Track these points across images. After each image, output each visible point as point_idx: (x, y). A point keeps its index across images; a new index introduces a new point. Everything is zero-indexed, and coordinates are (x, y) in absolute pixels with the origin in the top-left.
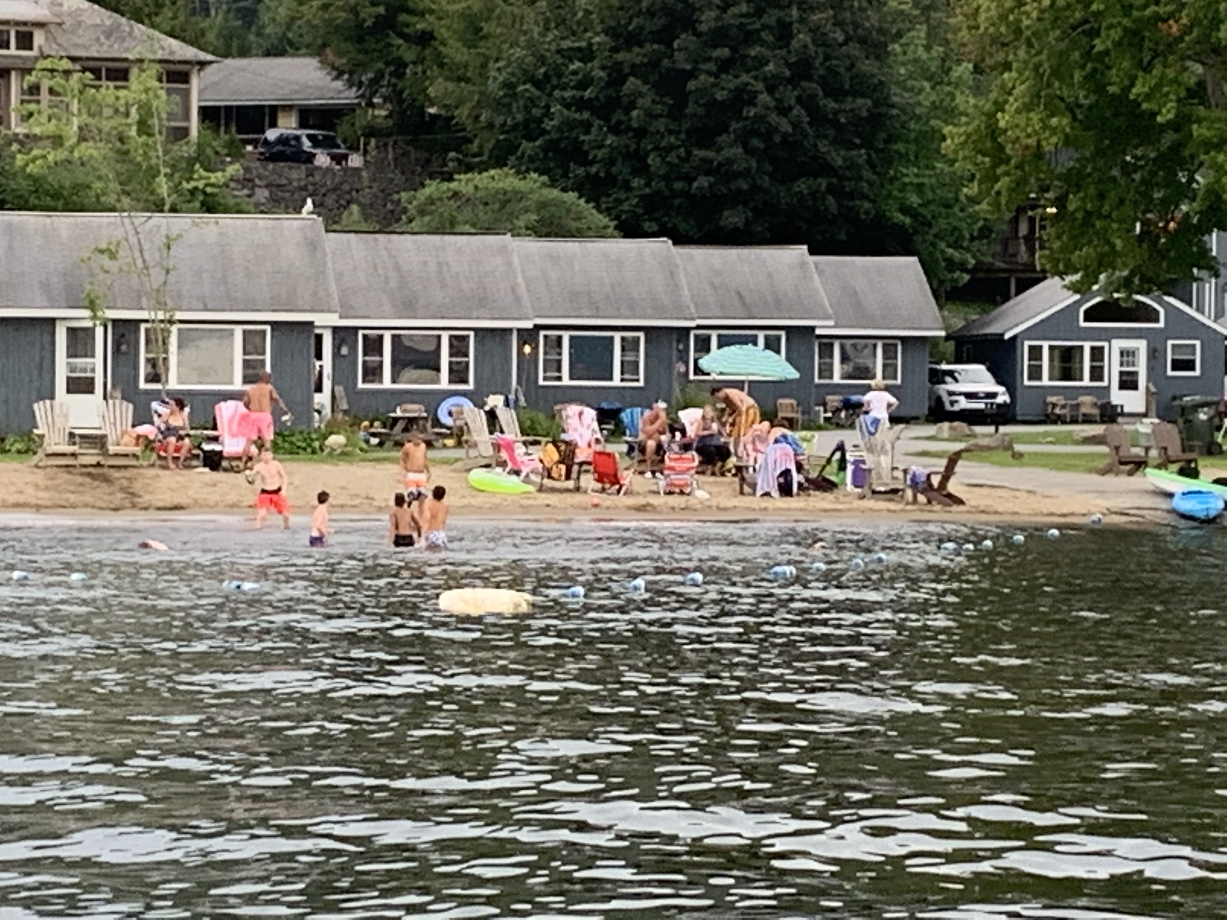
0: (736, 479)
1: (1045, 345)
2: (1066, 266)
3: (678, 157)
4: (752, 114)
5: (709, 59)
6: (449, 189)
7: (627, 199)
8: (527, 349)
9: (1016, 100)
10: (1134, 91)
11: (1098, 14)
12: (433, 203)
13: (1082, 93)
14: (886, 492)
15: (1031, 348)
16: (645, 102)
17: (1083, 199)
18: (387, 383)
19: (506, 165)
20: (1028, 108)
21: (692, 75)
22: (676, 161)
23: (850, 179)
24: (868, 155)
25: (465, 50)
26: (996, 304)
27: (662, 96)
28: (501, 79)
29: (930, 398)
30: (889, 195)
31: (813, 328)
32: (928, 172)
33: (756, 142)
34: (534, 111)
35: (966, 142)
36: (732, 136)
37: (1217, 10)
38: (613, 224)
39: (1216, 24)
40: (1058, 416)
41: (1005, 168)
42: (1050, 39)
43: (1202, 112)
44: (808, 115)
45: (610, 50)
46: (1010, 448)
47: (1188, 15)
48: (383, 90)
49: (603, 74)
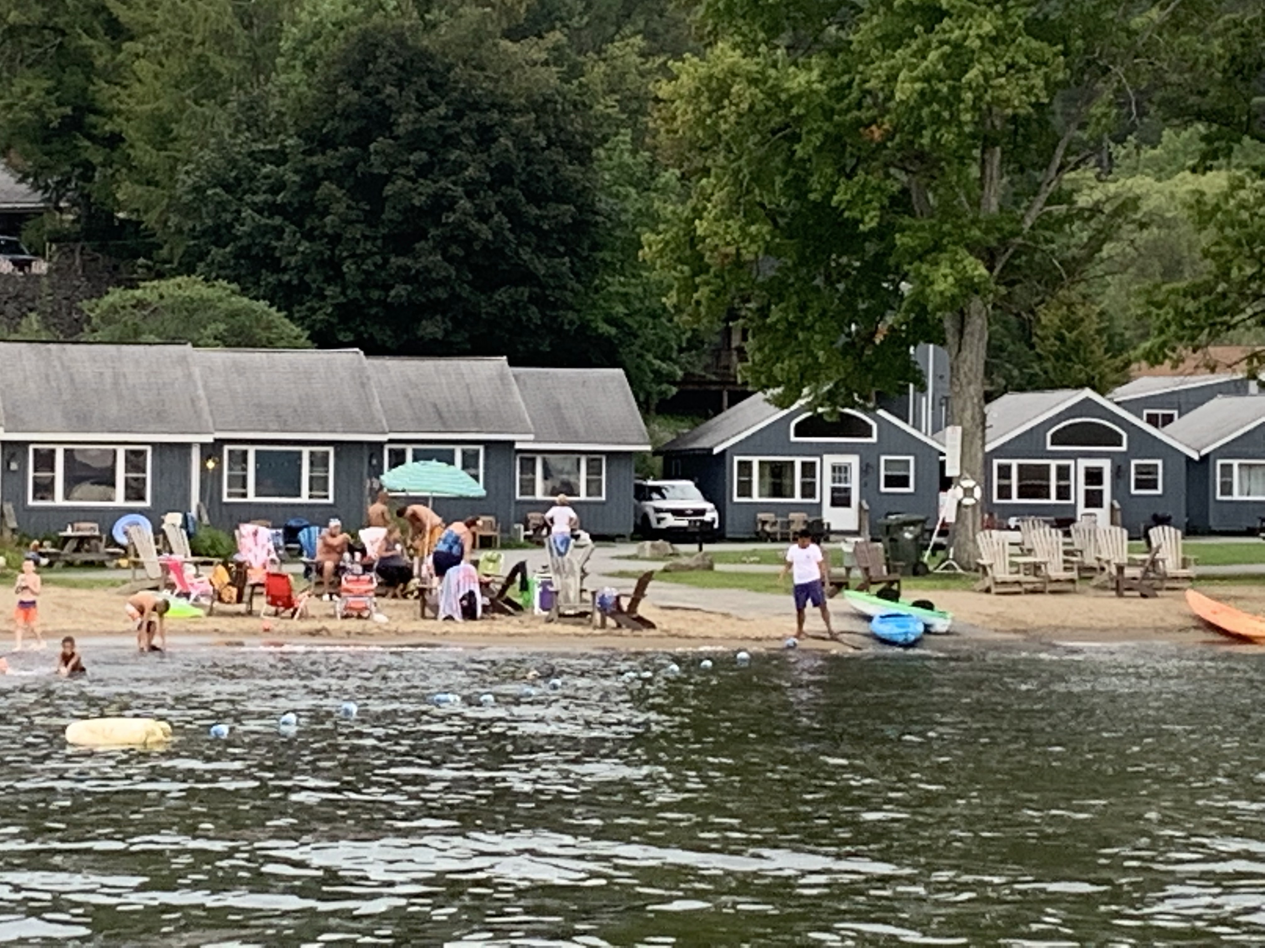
0: (418, 602)
1: (755, 461)
2: (768, 379)
3: (375, 264)
4: (450, 220)
5: (407, 163)
6: (133, 297)
7: (320, 308)
8: (211, 465)
9: (715, 207)
10: (836, 198)
11: (799, 119)
12: (116, 312)
13: (783, 201)
14: (576, 616)
15: (740, 463)
16: (341, 208)
17: (785, 310)
18: (59, 500)
19: (194, 272)
20: (727, 215)
21: (387, 179)
22: (372, 268)
23: (553, 288)
24: (571, 262)
25: (154, 152)
26: (708, 417)
27: (358, 202)
28: (190, 182)
29: (636, 516)
30: (594, 305)
31: (512, 443)
32: (633, 281)
33: (455, 250)
34: (224, 215)
35: (663, 249)
36: (431, 243)
37: (919, 116)
38: (307, 333)
39: (918, 129)
40: (768, 534)
41: (704, 277)
42: (750, 144)
43: (906, 220)
44: (510, 221)
45: (304, 153)
46: (710, 568)
47: (891, 121)
48: (70, 194)
49: (297, 178)
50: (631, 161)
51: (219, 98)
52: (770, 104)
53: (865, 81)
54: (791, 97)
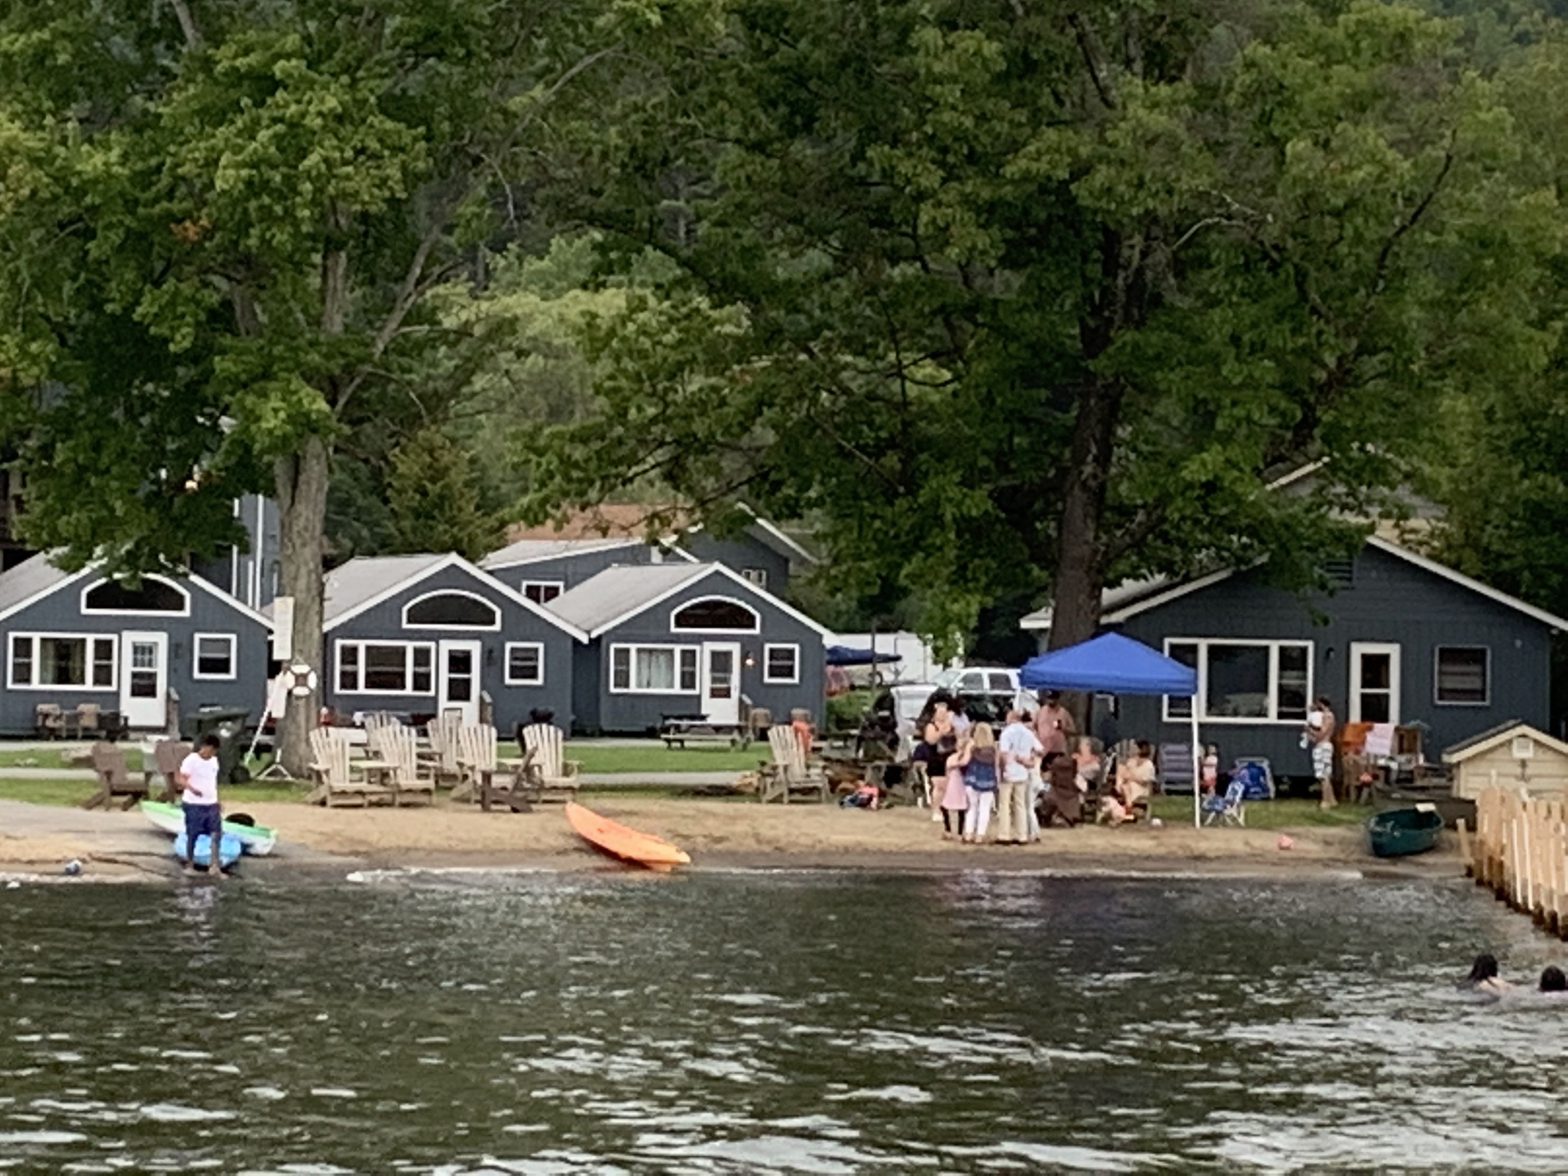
1: (36, 638)
2: (51, 536)
10: (140, 310)
11: (93, 209)
13: (73, 312)
15: (17, 641)
17: (74, 449)
20: (1, 329)
37: (245, 211)
39: (244, 227)
40: (52, 730)
42: (31, 240)
43: (227, 340)
47: (209, 215)
52: (58, 190)
53: (177, 165)
54: (84, 182)
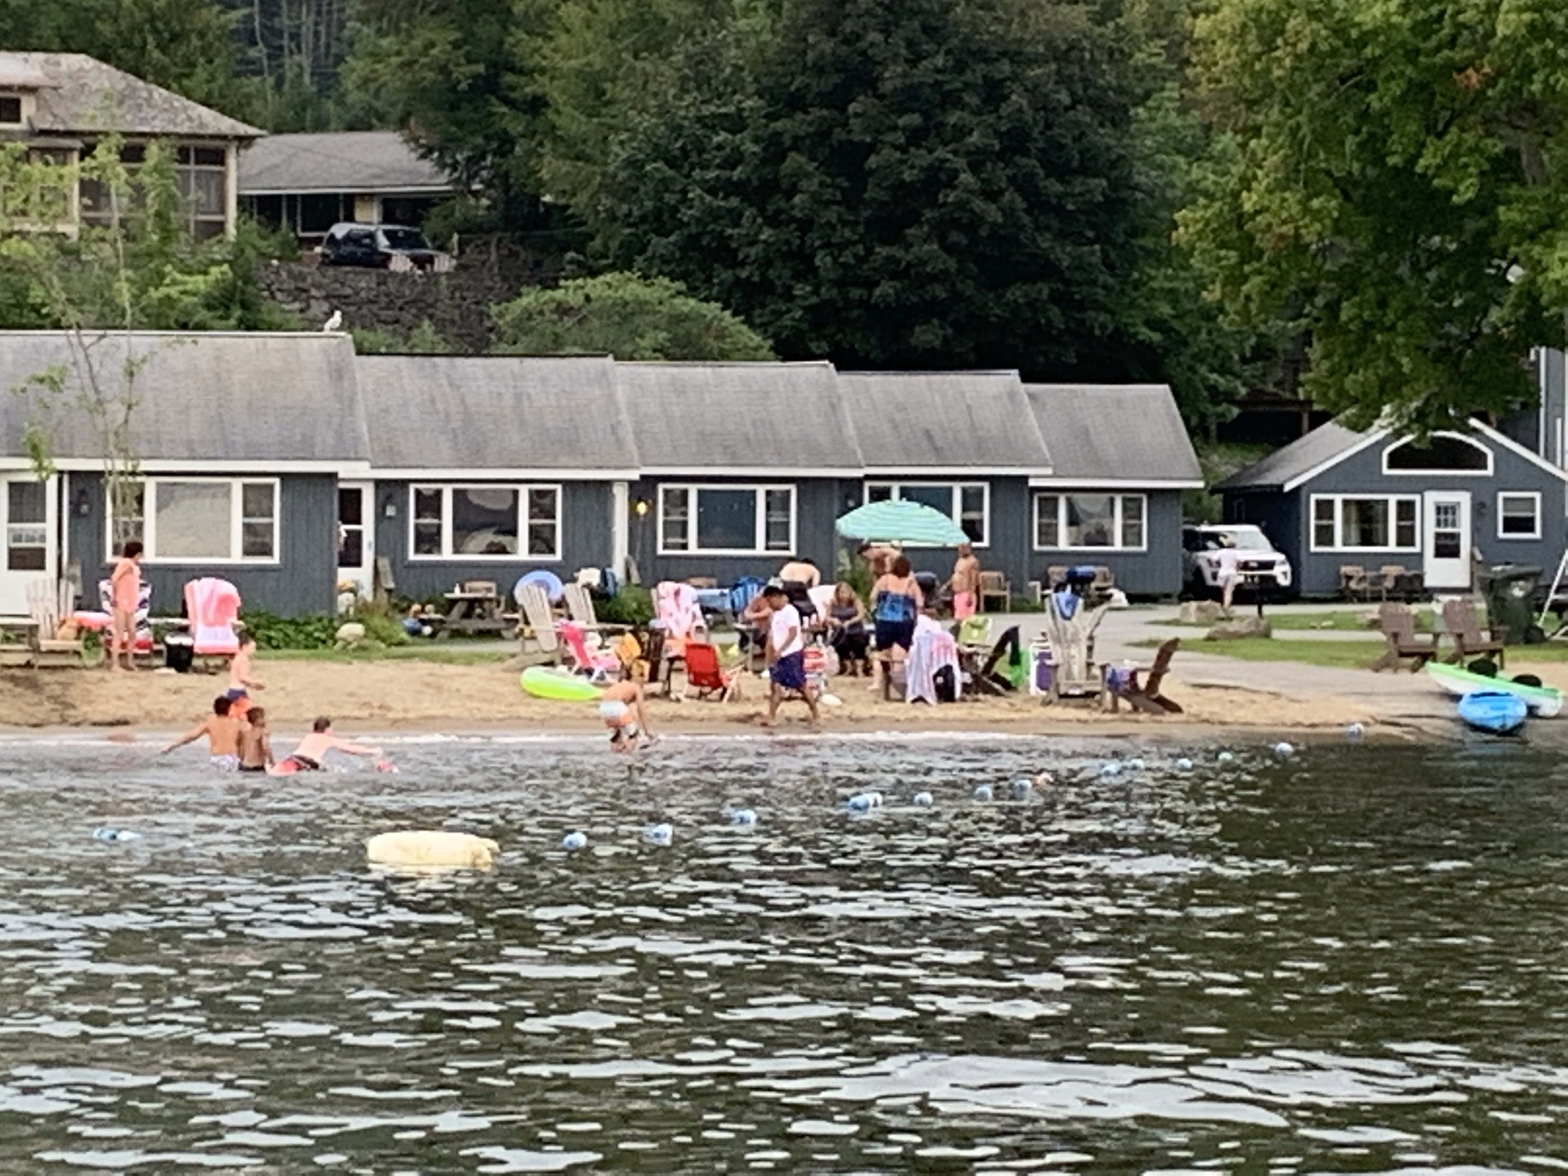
1: (1338, 499)
2: (1339, 394)
3: (855, 256)
4: (950, 199)
6: (553, 300)
7: (789, 311)
8: (642, 509)
9: (1267, 175)
10: (1422, 162)
11: (1374, 62)
12: (531, 318)
13: (1356, 167)
14: (1081, 696)
15: (1319, 503)
16: (813, 185)
17: (1360, 306)
18: (447, 554)
19: (630, 267)
20: (1282, 185)
21: (872, 148)
22: (852, 261)
23: (1079, 284)
24: (1102, 251)
25: (583, 119)
26: (1280, 446)
27: (833, 177)
28: (624, 155)
29: (1185, 570)
30: (1132, 304)
31: (1025, 479)
32: (1182, 274)
33: (955, 237)
34: (667, 196)
35: (1202, 230)
36: (926, 228)
37: (1528, 56)
38: (770, 342)
39: (1527, 73)
40: (1355, 592)
41: (1256, 265)
42: (1311, 95)
43: (1514, 190)
44: (1025, 199)
45: (766, 116)
46: (1267, 635)
47: (1491, 63)
48: (484, 173)
49: (755, 149)
50: (1178, 123)
51: (664, 50)
52: (1338, 43)
53: (1459, 12)
54: (1366, 33)
